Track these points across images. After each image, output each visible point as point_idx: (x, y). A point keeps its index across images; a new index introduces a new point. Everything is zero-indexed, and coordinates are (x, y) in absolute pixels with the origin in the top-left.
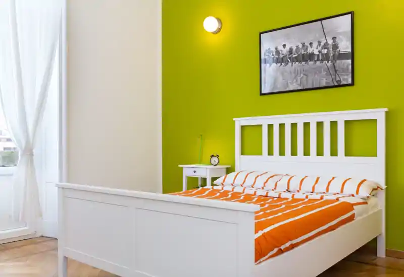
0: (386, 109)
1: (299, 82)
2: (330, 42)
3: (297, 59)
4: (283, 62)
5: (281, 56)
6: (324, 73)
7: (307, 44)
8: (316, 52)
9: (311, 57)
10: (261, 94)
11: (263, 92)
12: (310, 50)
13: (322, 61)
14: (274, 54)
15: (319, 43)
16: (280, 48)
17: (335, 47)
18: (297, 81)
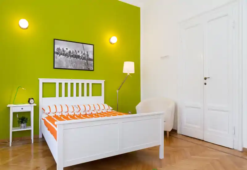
0: (104, 80)
1: (73, 66)
2: (86, 53)
3: (72, 56)
4: (66, 56)
5: (65, 53)
6: (83, 64)
7: (77, 51)
8: (81, 55)
9: (78, 57)
10: (54, 68)
11: (55, 67)
12: (78, 54)
13: (83, 59)
14: (62, 51)
15: (82, 52)
16: (65, 49)
17: (88, 55)
18: (72, 65)
